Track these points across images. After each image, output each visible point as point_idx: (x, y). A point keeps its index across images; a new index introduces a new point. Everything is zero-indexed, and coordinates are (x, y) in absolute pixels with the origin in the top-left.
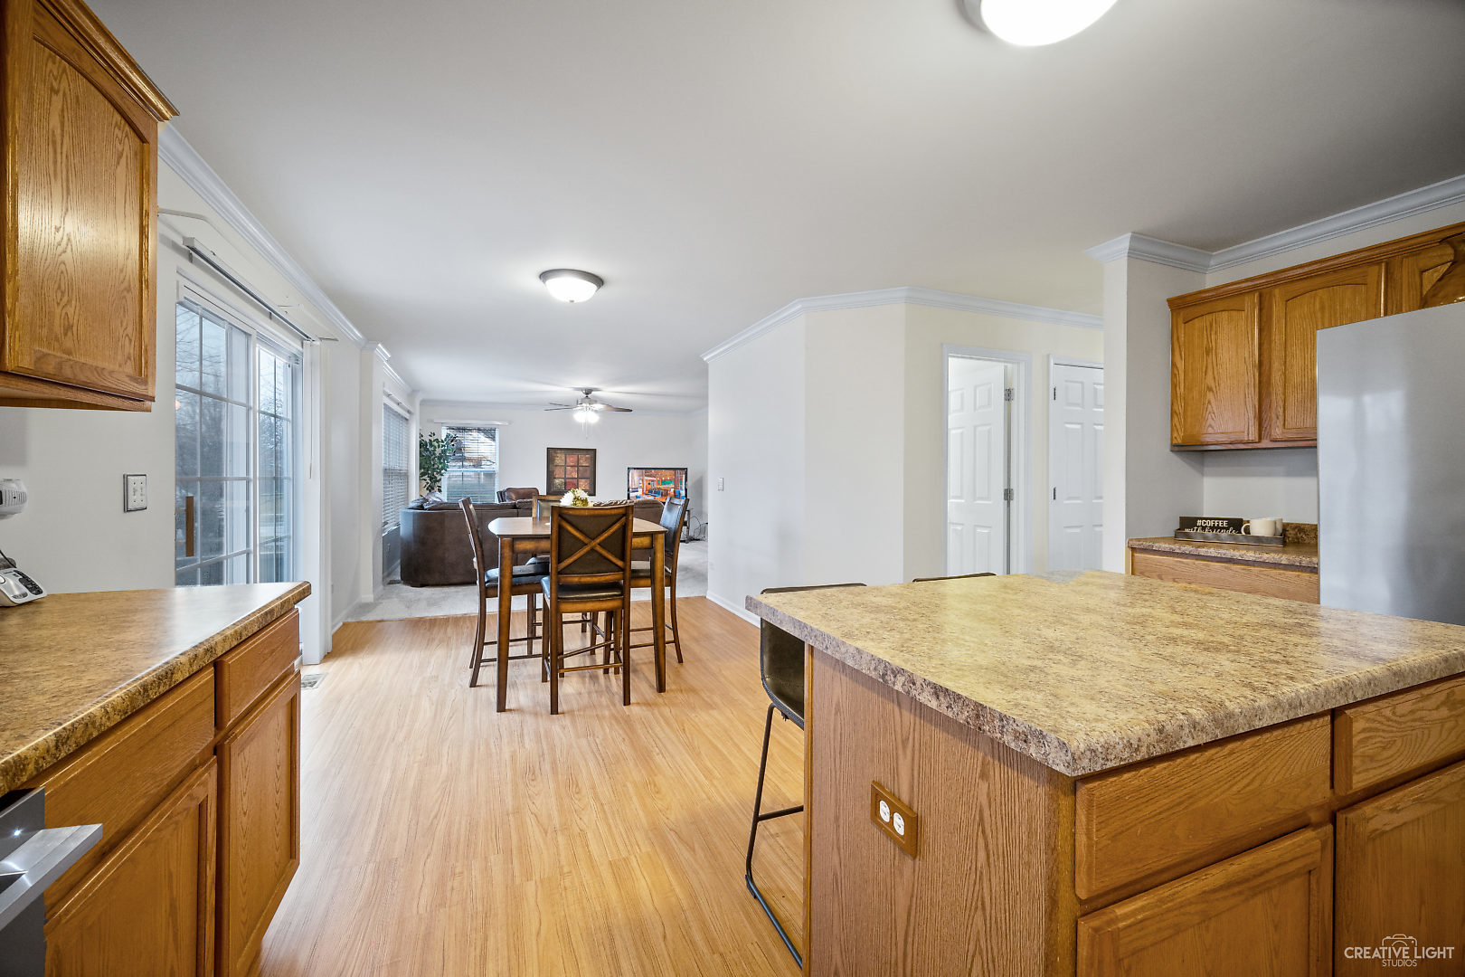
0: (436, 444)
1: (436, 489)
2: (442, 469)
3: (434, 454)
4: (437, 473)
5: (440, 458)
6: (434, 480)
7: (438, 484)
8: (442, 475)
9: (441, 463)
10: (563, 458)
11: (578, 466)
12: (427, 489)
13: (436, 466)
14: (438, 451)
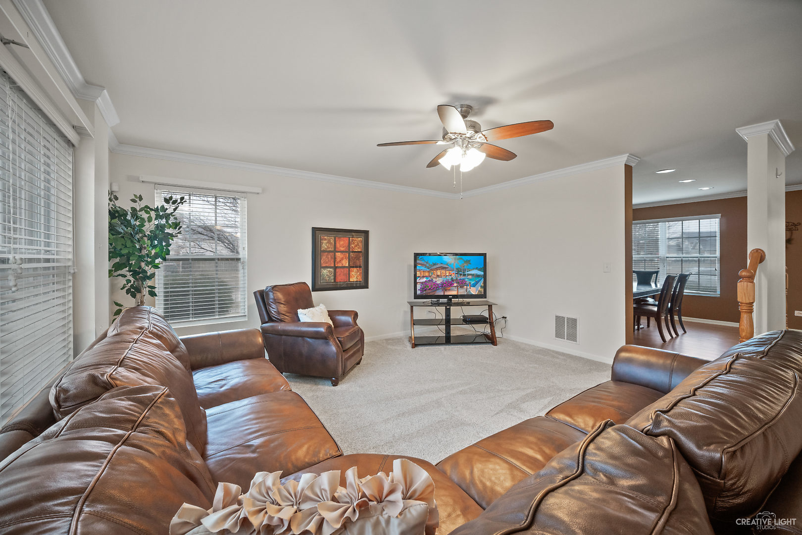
0: (145, 216)
1: (145, 291)
2: (157, 256)
3: (141, 231)
4: (148, 264)
5: (151, 238)
6: (140, 275)
7: (149, 283)
8: (157, 267)
9: (154, 247)
10: (332, 241)
11: (349, 252)
12: (128, 292)
13: (144, 252)
14: (148, 228)
